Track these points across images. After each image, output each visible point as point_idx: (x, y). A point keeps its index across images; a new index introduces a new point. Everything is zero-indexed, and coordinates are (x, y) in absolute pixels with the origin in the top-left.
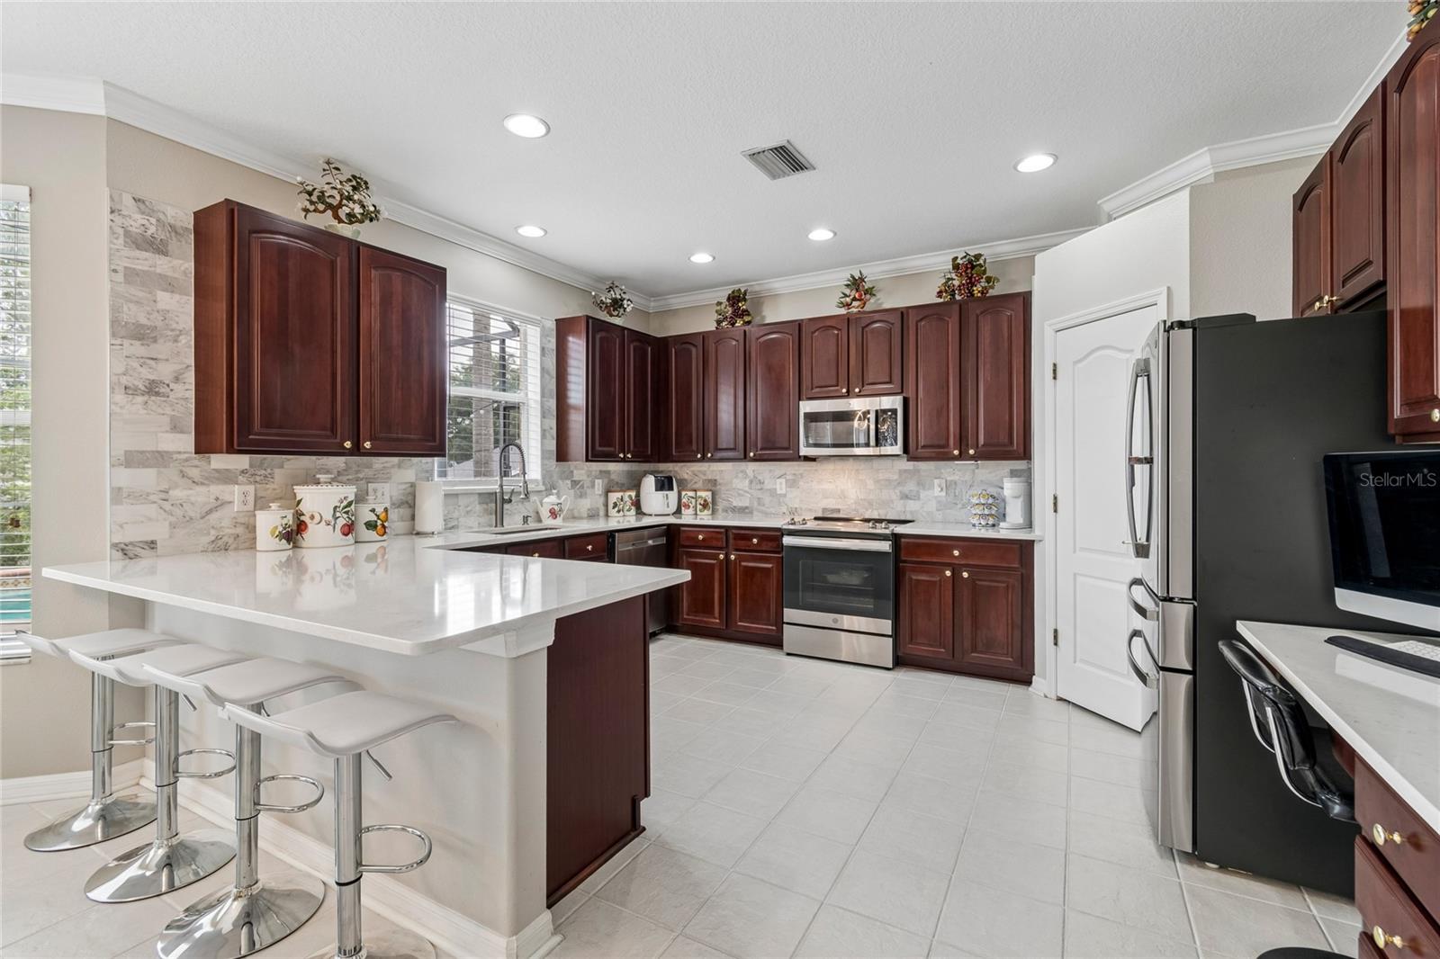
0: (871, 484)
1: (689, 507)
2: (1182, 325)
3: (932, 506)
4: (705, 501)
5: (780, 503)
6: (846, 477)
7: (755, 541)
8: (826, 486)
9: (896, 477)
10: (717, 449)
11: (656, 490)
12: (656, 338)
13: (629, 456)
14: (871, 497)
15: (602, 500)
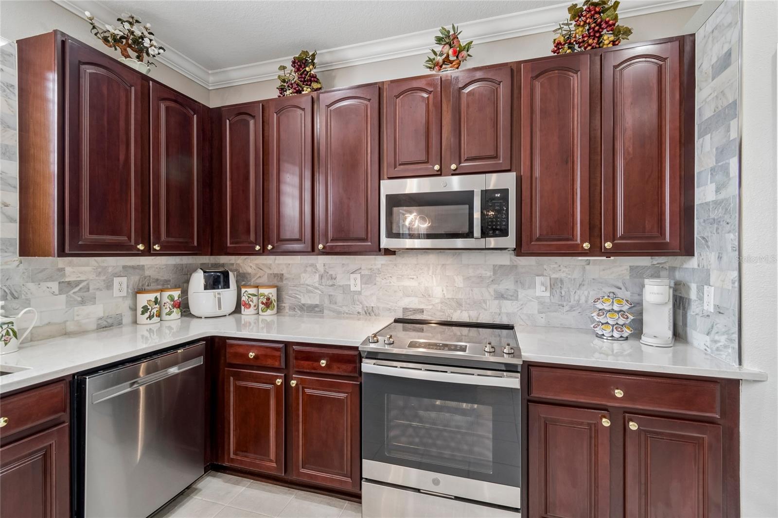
1: (250, 305)
3: (533, 308)
4: (268, 299)
5: (354, 302)
6: (430, 273)
7: (323, 363)
8: (407, 283)
9: (489, 273)
10: (280, 240)
11: (206, 288)
12: (209, 108)
13: (157, 247)
15: (129, 302)
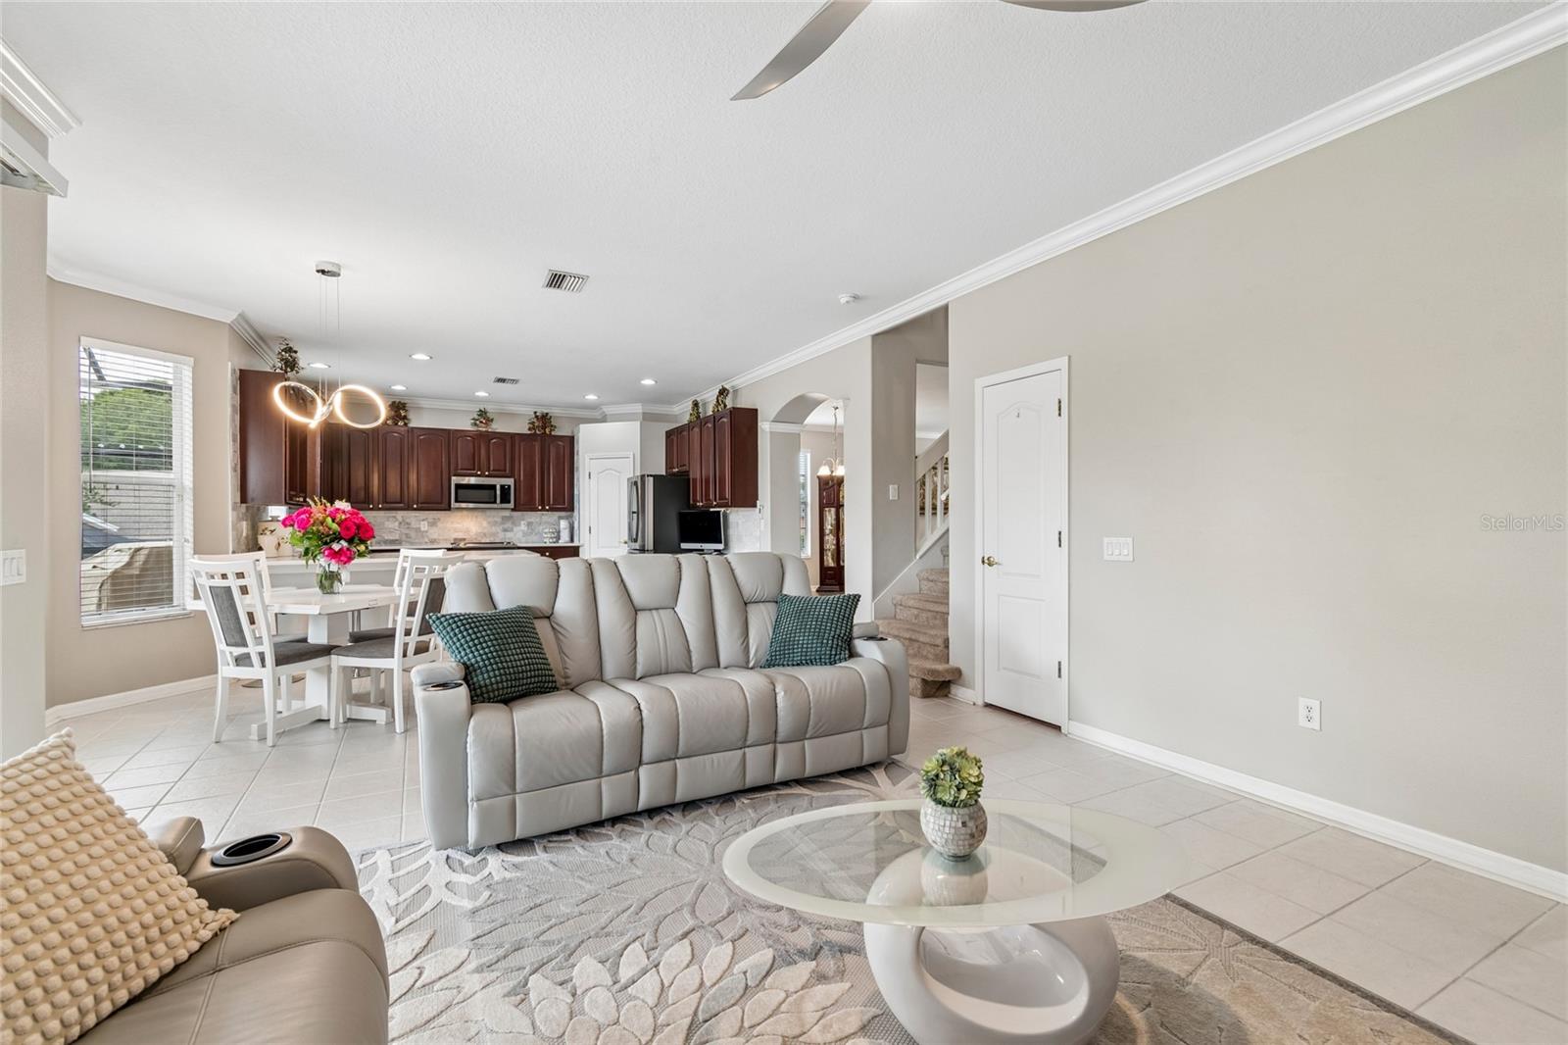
0: (485, 524)
2: (651, 476)
3: (520, 535)
5: (423, 537)
6: (470, 520)
8: (456, 525)
9: (500, 520)
10: (386, 502)
14: (486, 531)
